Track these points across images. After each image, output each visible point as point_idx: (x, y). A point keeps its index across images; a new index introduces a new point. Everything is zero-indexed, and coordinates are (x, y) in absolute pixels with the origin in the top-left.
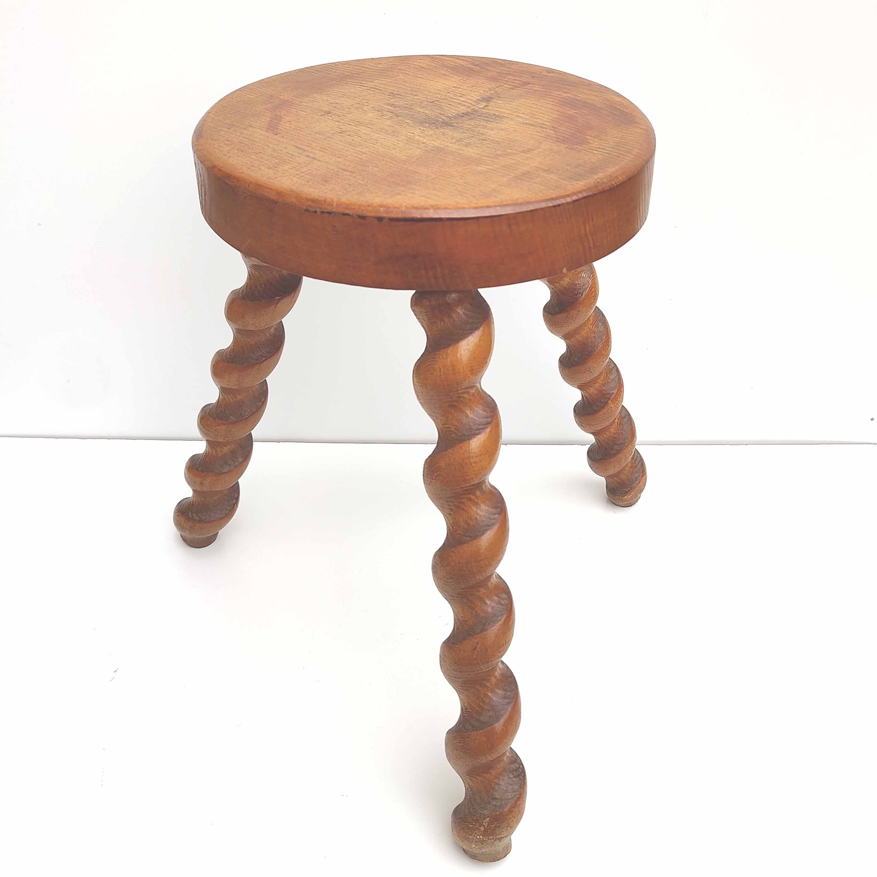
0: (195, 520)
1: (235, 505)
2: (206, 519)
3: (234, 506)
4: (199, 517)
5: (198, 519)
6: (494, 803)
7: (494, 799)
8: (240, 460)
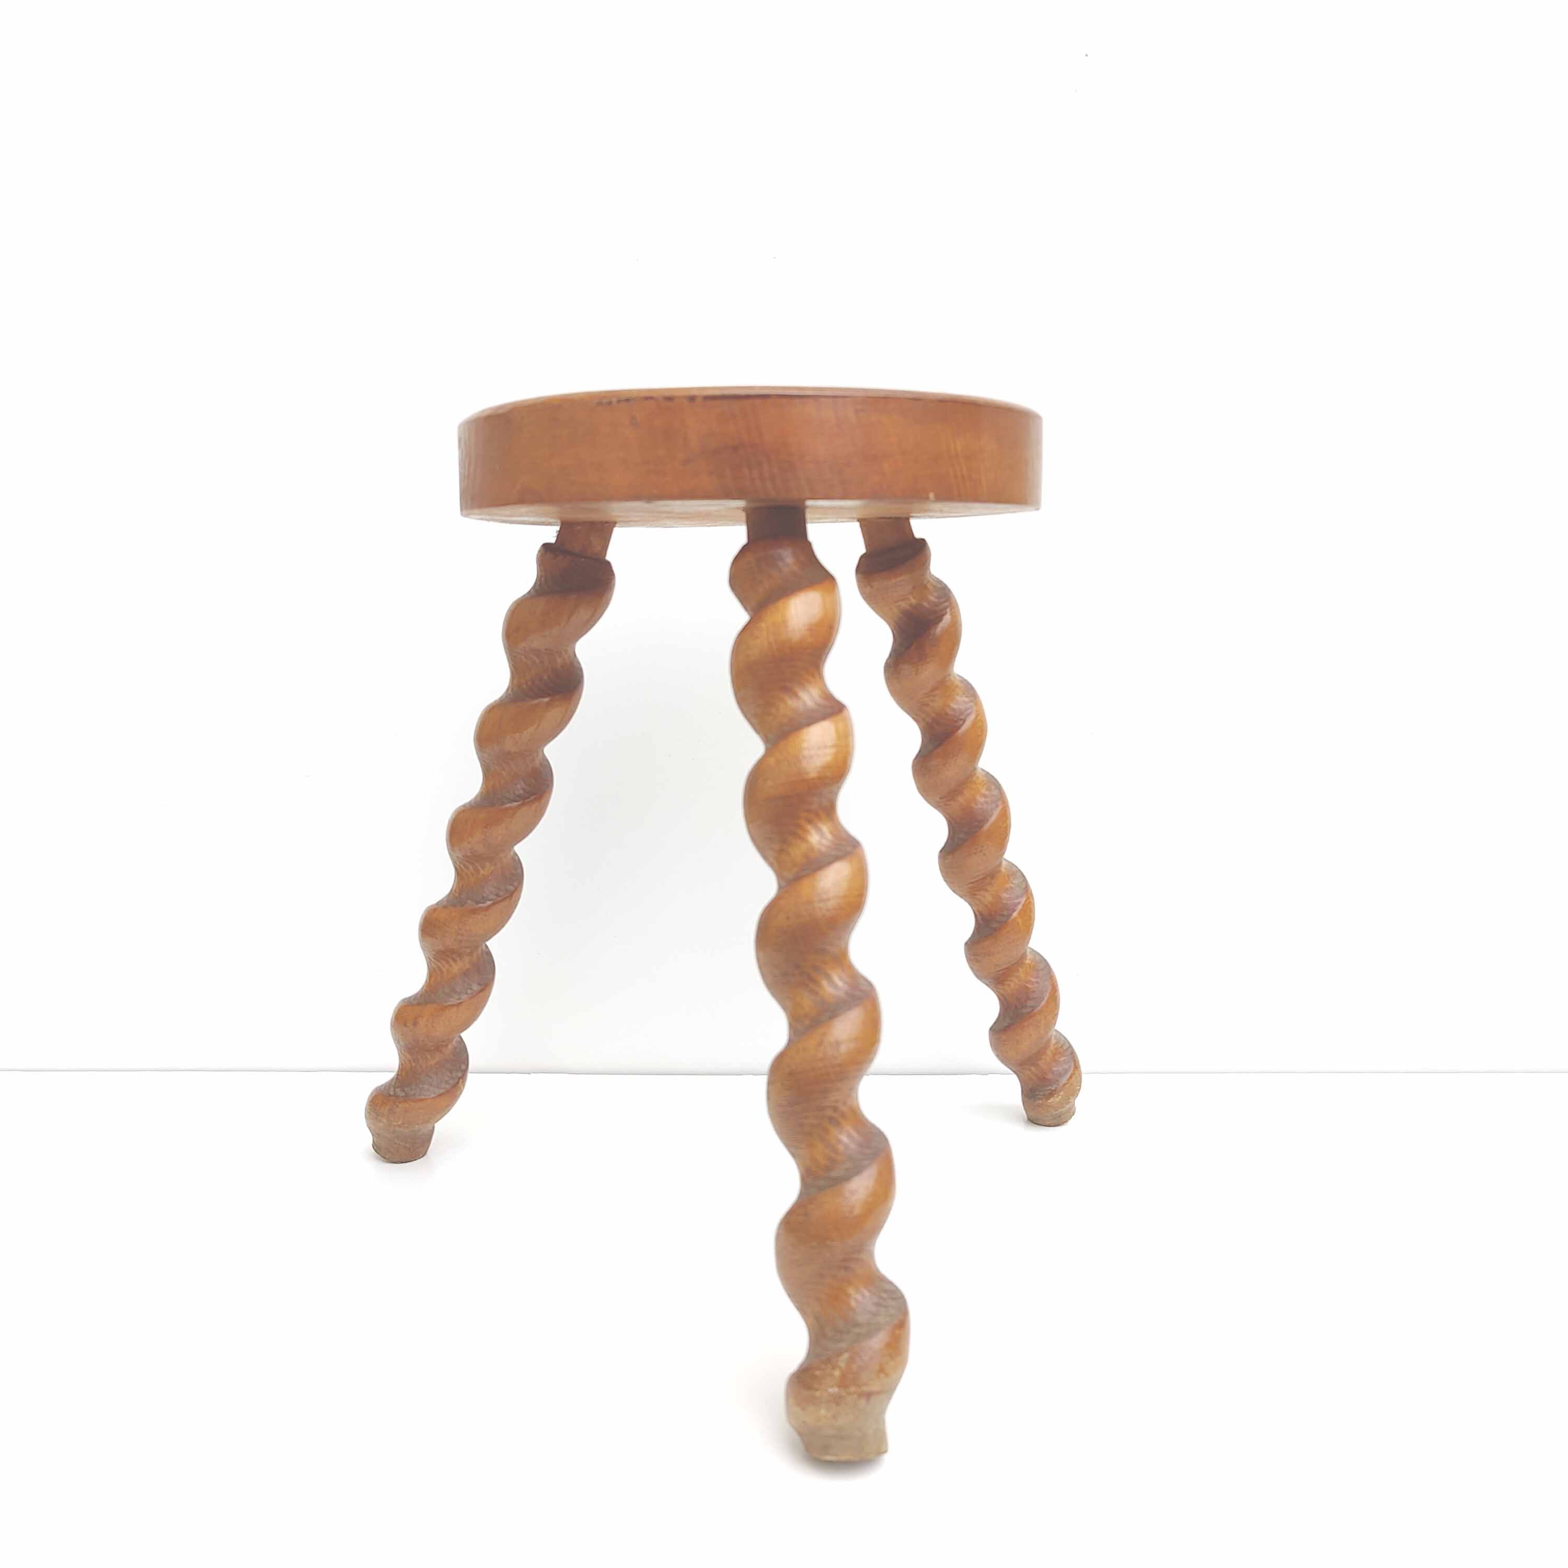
0: (398, 1097)
1: (459, 1079)
2: (414, 1095)
3: (458, 1083)
4: (404, 1091)
5: (403, 1094)
6: (857, 1330)
7: (857, 1325)
8: (476, 987)
